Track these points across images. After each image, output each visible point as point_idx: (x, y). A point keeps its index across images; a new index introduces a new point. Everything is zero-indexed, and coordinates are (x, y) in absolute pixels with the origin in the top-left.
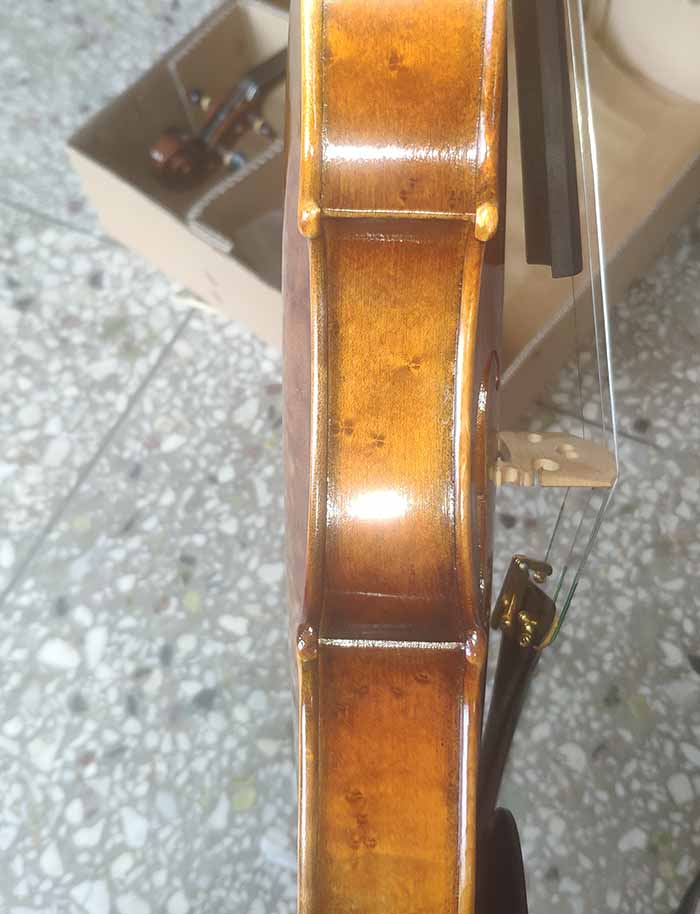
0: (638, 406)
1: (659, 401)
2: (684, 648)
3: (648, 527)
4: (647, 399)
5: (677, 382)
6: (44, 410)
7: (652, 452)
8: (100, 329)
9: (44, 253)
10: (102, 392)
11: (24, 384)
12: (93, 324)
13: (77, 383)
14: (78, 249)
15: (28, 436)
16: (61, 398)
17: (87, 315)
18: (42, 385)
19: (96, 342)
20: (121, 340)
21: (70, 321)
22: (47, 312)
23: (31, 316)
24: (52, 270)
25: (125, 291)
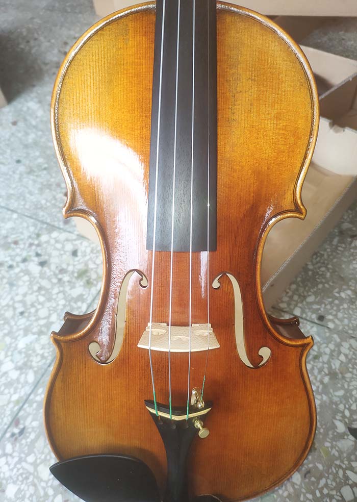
0: (319, 309)
1: (328, 307)
2: (345, 423)
3: (326, 366)
4: (323, 306)
5: (337, 298)
6: (50, 310)
7: (327, 330)
8: (76, 275)
9: (52, 241)
10: (75, 302)
11: (42, 299)
12: (73, 272)
13: (65, 298)
14: (67, 240)
15: (42, 322)
16: (58, 305)
17: (70, 268)
18: (49, 300)
19: (74, 280)
20: (85, 279)
21: (63, 271)
22: (53, 267)
23: (45, 269)
24: (56, 249)
25: (88, 257)
